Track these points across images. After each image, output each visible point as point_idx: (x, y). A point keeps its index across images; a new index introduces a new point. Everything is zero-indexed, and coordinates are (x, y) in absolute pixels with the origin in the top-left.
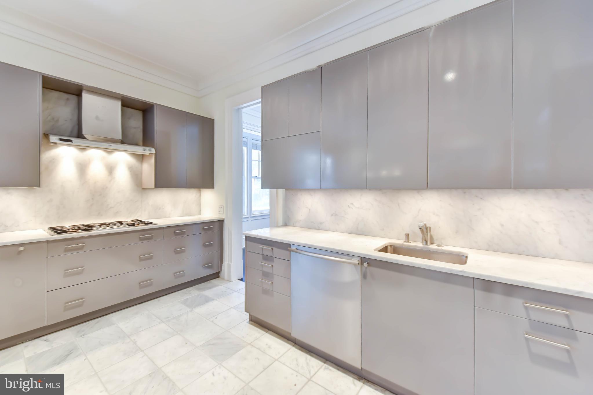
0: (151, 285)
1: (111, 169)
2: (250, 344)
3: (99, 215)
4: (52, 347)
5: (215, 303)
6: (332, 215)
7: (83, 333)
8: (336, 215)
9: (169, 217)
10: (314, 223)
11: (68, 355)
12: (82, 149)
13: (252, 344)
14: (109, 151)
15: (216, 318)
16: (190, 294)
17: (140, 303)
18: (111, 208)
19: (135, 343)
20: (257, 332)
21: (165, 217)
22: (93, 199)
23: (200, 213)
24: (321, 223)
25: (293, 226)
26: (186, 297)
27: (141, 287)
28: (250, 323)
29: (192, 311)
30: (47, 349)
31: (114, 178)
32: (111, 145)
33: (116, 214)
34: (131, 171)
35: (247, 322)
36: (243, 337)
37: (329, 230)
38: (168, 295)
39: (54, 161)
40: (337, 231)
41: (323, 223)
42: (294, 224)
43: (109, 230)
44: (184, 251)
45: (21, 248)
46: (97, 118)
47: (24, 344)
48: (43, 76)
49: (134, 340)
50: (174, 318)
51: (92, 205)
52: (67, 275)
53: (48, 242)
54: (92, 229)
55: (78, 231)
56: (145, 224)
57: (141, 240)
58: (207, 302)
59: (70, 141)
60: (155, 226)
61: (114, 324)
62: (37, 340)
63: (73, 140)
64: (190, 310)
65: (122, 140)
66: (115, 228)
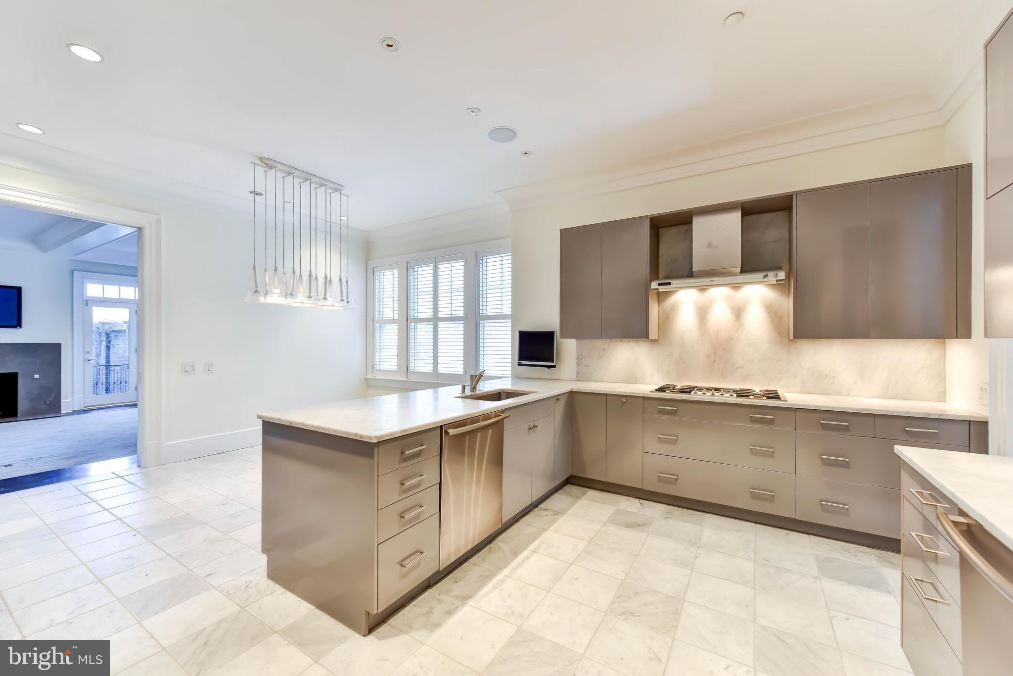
0: (771, 499)
1: (738, 312)
3: (723, 376)
4: (639, 511)
7: (668, 516)
9: (848, 395)
11: (639, 526)
12: (702, 289)
14: (736, 287)
15: (847, 619)
16: (855, 556)
17: (756, 523)
18: (738, 368)
19: (696, 557)
21: (839, 394)
22: (715, 354)
23: (942, 398)
26: (836, 555)
27: (754, 496)
31: (743, 324)
32: (714, 279)
33: (746, 377)
38: (811, 536)
39: (674, 308)
43: (708, 397)
44: (846, 465)
45: (624, 400)
46: (710, 245)
47: (628, 497)
48: (650, 218)
49: (699, 554)
50: (776, 567)
51: (714, 362)
52: (660, 441)
53: (644, 398)
54: (690, 393)
55: (677, 392)
56: (767, 398)
57: (753, 420)
58: (869, 587)
59: (669, 284)
60: (781, 404)
61: (702, 526)
62: (637, 500)
63: (672, 281)
64: (817, 575)
65: (742, 268)
66: (717, 397)
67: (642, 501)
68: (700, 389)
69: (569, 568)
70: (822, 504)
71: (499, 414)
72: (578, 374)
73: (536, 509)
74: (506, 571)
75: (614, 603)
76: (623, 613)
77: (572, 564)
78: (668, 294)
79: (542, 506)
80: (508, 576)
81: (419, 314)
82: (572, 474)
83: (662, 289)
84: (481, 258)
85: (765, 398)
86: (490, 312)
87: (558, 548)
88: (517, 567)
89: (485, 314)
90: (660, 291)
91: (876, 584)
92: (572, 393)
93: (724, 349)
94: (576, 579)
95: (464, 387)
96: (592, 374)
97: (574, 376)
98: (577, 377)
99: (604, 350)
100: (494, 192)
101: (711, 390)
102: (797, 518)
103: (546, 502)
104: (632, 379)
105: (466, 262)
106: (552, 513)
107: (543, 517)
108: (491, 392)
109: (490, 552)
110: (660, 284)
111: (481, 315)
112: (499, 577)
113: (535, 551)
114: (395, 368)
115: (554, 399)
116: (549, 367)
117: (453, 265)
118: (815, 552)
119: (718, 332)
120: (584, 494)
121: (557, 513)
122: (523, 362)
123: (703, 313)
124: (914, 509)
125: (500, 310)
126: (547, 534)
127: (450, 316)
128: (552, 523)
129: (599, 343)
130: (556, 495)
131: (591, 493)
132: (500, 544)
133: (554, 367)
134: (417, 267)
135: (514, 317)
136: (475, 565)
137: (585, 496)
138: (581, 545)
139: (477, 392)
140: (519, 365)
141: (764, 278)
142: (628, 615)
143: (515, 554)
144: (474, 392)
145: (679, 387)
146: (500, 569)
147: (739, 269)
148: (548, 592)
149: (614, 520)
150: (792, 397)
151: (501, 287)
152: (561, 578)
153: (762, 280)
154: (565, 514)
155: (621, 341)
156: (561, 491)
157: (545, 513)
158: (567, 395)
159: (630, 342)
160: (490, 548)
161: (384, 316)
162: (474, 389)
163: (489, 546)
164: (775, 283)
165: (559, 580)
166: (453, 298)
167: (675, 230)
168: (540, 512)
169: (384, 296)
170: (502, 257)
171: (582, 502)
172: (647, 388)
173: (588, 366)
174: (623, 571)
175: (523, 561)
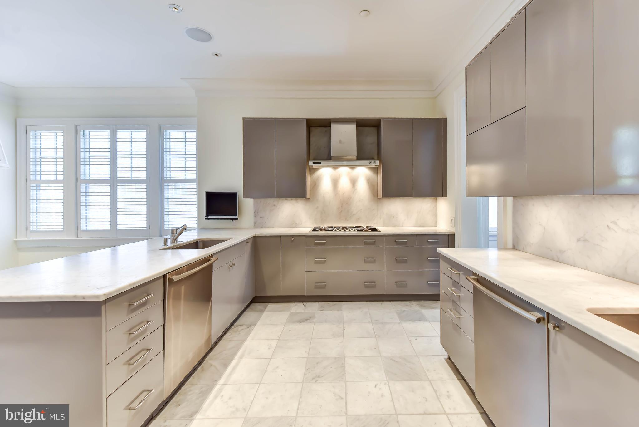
0: (374, 286)
1: (354, 182)
2: (430, 381)
3: (346, 220)
4: (304, 311)
5: (426, 324)
6: (578, 240)
7: (322, 309)
8: (585, 240)
9: (403, 226)
10: (551, 251)
11: (307, 320)
12: (335, 168)
13: (432, 382)
14: (353, 167)
15: (416, 339)
16: (411, 307)
17: (367, 301)
18: (354, 215)
19: (344, 330)
20: (447, 373)
21: (399, 226)
22: (342, 207)
23: (436, 225)
24: (562, 252)
25: (523, 251)
26: (404, 309)
27: (367, 287)
28: (446, 360)
29: (400, 323)
30: (302, 311)
31: (356, 189)
33: (358, 220)
34: (369, 183)
35: (445, 358)
36: (428, 370)
37: (574, 265)
38: (391, 302)
39: (319, 179)
40: (586, 269)
41: (564, 251)
42: (523, 248)
43: (343, 232)
44: (405, 262)
45: (293, 239)
46: (340, 142)
47: (295, 303)
48: (307, 120)
49: (345, 327)
50: (382, 323)
51: (341, 212)
52: (316, 262)
53: (306, 237)
54: (332, 231)
55: (324, 231)
56: (371, 230)
57: (366, 244)
58: (420, 320)
59: (320, 163)
60: (378, 233)
61: (342, 310)
62: (302, 303)
63: (322, 162)
64: (399, 322)
65: (357, 157)
66: (347, 232)
67: (305, 303)
68: (338, 228)
69: (269, 362)
70: (396, 284)
71: (209, 258)
72: (255, 223)
73: (233, 327)
74: (222, 381)
75: (306, 374)
76: (313, 378)
77: (271, 358)
78: (316, 169)
79: (237, 323)
80: (225, 384)
81: (91, 176)
82: (256, 295)
83: (315, 166)
84: (165, 131)
85: (370, 230)
86: (173, 176)
87: (258, 350)
88: (230, 374)
89: (169, 178)
90: (314, 167)
91: (422, 319)
92: (255, 238)
93: (347, 204)
94: (277, 367)
95: (166, 240)
96: (266, 222)
97: (252, 225)
98: (254, 226)
99: (274, 206)
100: (181, 79)
101: (344, 228)
102: (386, 294)
103: (238, 320)
104: (294, 225)
105: (149, 132)
106: (246, 327)
107: (240, 331)
108: (190, 241)
109: (203, 370)
110: (314, 163)
111: (165, 178)
112: (217, 387)
113: (241, 359)
114: (60, 228)
115: (245, 243)
116: (232, 219)
117: (133, 133)
118: (396, 310)
119: (344, 193)
120: (266, 308)
121: (250, 326)
122: (210, 217)
123: (335, 182)
124: (447, 277)
125: (184, 175)
126: (247, 343)
127: (131, 178)
128: (248, 334)
129: (271, 201)
130: (245, 313)
131: (270, 306)
132: (210, 362)
133: (237, 219)
134: (88, 131)
135: (200, 180)
136: (193, 385)
137: (266, 310)
138: (274, 344)
139: (178, 243)
140: (206, 219)
141: (369, 163)
142: (317, 378)
143: (226, 366)
144: (174, 243)
145: (324, 228)
146: (216, 381)
147: (355, 158)
148: (260, 384)
149: (291, 321)
150: (383, 230)
151: (185, 156)
152: (266, 371)
153: (368, 164)
154: (256, 325)
155: (286, 199)
156: (248, 309)
157: (240, 328)
158: (252, 239)
159: (292, 200)
160: (202, 368)
161: (42, 176)
162: (174, 240)
163: (201, 366)
164: (374, 167)
165: (265, 372)
166: (133, 163)
167: (319, 129)
168: (235, 329)
169: (42, 156)
170: (186, 132)
171: (265, 314)
172: (306, 229)
173: (263, 217)
174: (306, 352)
175: (234, 368)
